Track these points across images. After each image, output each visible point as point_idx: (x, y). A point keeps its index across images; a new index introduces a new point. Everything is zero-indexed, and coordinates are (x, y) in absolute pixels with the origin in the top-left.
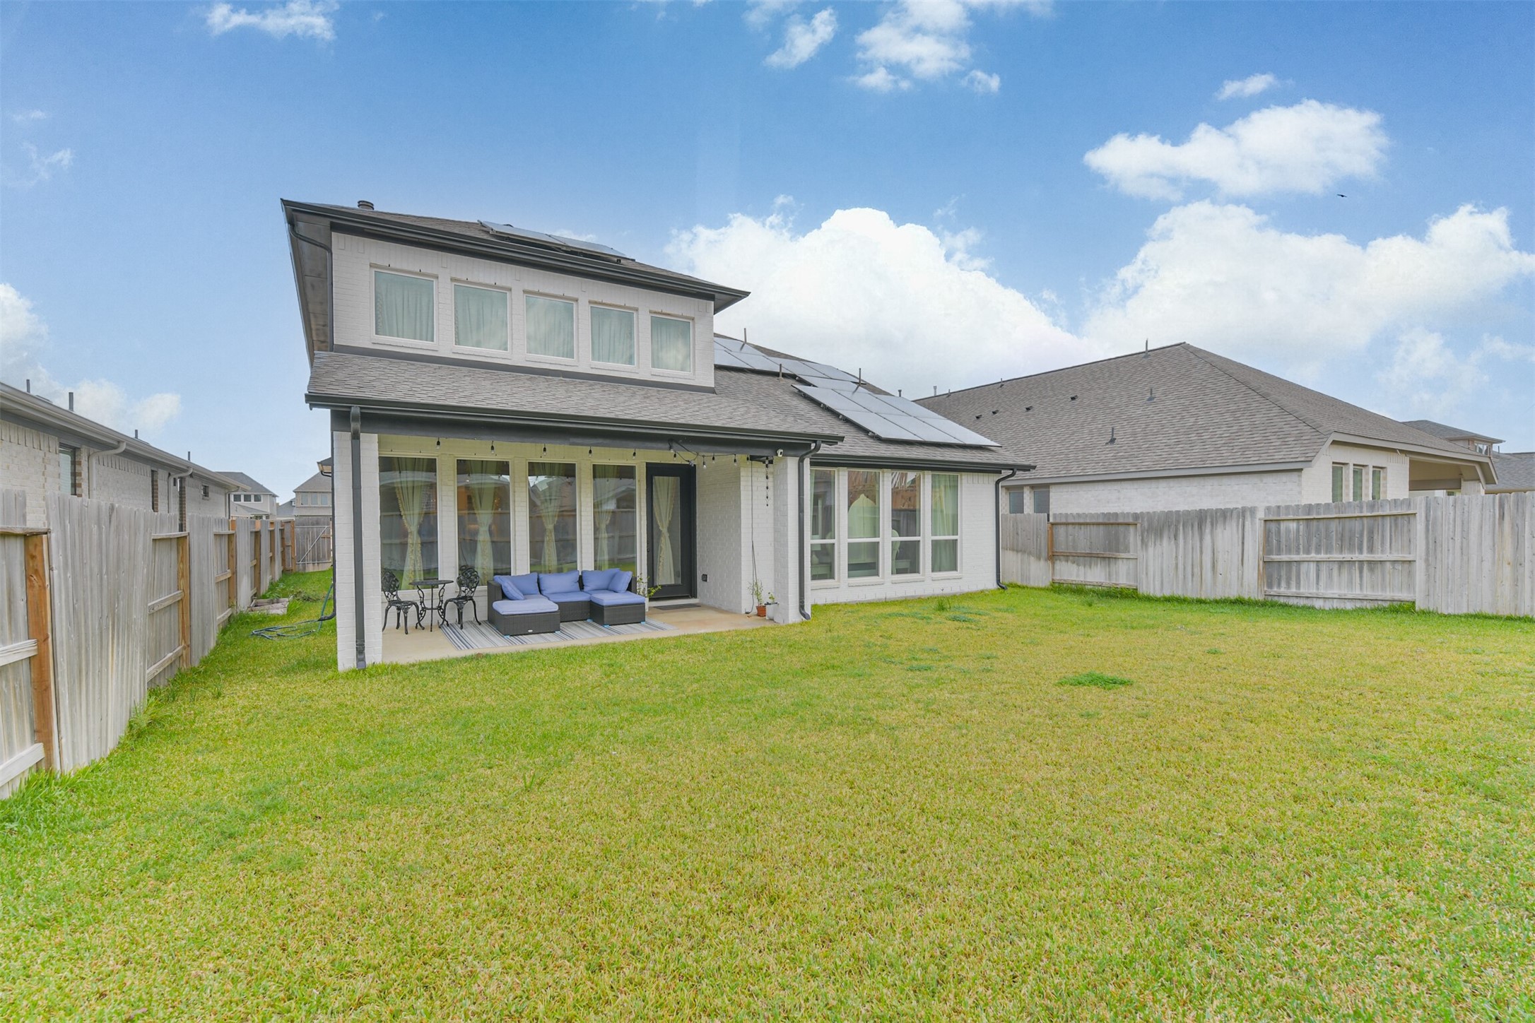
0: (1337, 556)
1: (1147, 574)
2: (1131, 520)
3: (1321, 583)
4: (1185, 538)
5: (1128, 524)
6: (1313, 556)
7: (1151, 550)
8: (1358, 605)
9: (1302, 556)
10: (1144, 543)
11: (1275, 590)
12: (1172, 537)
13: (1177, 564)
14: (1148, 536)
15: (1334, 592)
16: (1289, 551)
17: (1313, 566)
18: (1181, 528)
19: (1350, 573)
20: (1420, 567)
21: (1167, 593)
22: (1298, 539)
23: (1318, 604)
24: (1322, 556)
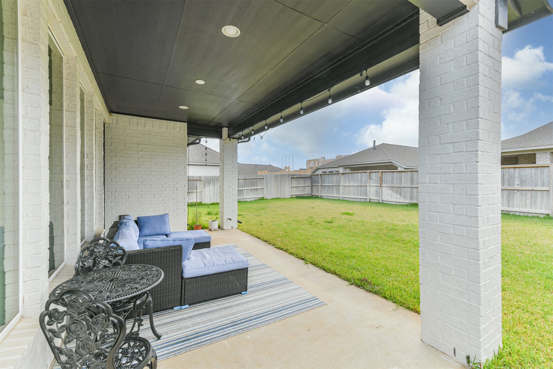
0: (251, 188)
1: (205, 197)
2: (198, 179)
3: (247, 195)
4: (217, 185)
5: (197, 180)
6: (246, 188)
7: (207, 189)
8: (254, 199)
9: (243, 189)
10: (204, 187)
11: (240, 198)
12: (213, 184)
13: (215, 193)
14: (205, 184)
15: (250, 197)
16: (241, 188)
17: (246, 190)
18: (216, 181)
19: (253, 192)
20: (265, 189)
21: (212, 202)
22: (243, 184)
23: (247, 200)
24: (248, 188)
